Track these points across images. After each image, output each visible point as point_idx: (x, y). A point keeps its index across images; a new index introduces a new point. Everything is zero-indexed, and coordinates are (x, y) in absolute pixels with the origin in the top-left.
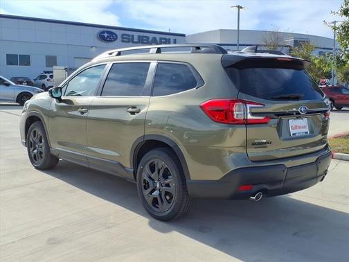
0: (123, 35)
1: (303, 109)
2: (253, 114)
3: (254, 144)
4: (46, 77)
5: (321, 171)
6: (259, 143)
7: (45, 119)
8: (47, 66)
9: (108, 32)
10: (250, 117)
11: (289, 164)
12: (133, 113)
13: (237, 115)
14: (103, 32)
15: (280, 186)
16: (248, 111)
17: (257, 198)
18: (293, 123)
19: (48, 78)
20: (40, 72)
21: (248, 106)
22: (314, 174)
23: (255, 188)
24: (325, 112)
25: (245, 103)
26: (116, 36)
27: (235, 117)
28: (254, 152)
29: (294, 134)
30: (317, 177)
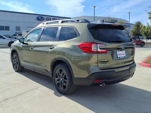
0: (47, 18)
1: (123, 47)
2: (100, 49)
3: (101, 62)
4: (16, 35)
5: (131, 73)
6: (103, 62)
7: (18, 51)
8: (16, 30)
9: (41, 17)
10: (99, 50)
11: (117, 70)
12: (51, 49)
13: (94, 49)
14: (39, 17)
15: (113, 80)
16: (98, 48)
17: (103, 85)
18: (119, 52)
19: (18, 35)
20: (14, 33)
21: (98, 45)
22: (128, 74)
23: (102, 81)
24: (133, 48)
25: (97, 44)
26: (44, 18)
27: (93, 50)
28: (101, 65)
29: (119, 57)
30: (129, 76)
